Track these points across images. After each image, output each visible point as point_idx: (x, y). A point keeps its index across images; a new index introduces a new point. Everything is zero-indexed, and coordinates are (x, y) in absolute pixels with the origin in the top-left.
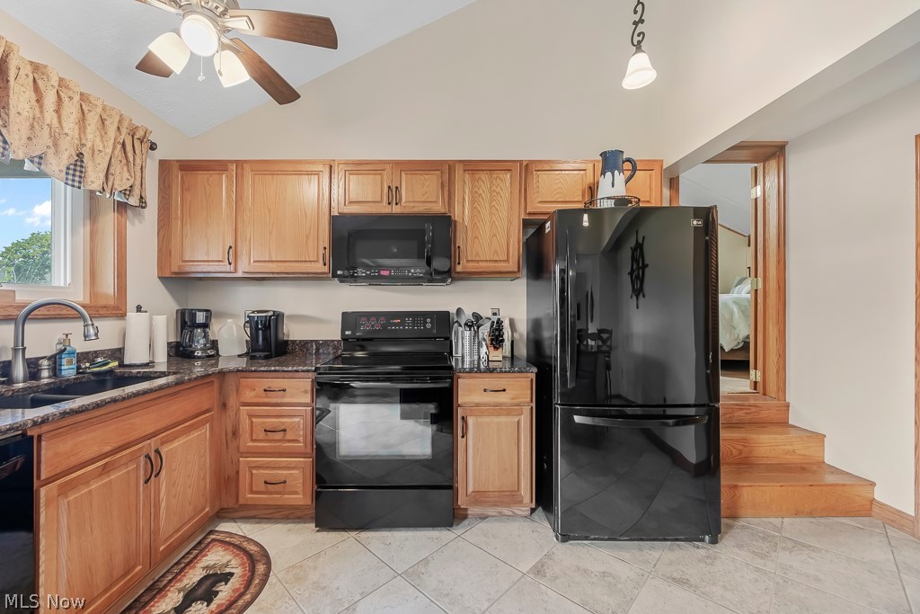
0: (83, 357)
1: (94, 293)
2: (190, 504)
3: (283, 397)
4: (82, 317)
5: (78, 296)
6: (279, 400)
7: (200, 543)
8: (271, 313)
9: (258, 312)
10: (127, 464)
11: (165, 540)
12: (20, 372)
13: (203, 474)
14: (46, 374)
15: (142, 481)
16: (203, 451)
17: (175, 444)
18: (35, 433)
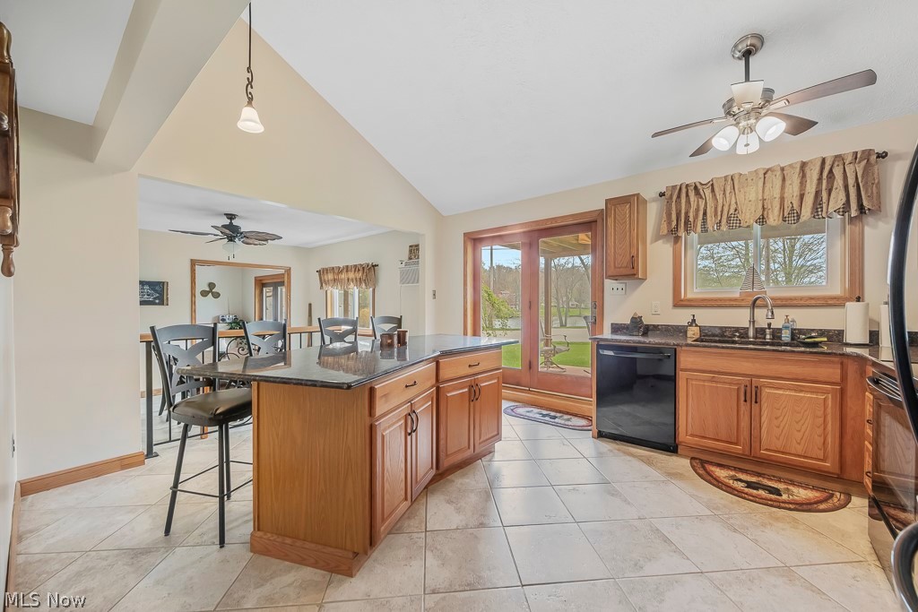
2: (799, 444)
5: (836, 290)
10: (730, 384)
11: (766, 450)
12: (751, 333)
13: (819, 431)
14: (768, 337)
15: (742, 398)
16: (820, 413)
17: (781, 392)
18: (678, 349)
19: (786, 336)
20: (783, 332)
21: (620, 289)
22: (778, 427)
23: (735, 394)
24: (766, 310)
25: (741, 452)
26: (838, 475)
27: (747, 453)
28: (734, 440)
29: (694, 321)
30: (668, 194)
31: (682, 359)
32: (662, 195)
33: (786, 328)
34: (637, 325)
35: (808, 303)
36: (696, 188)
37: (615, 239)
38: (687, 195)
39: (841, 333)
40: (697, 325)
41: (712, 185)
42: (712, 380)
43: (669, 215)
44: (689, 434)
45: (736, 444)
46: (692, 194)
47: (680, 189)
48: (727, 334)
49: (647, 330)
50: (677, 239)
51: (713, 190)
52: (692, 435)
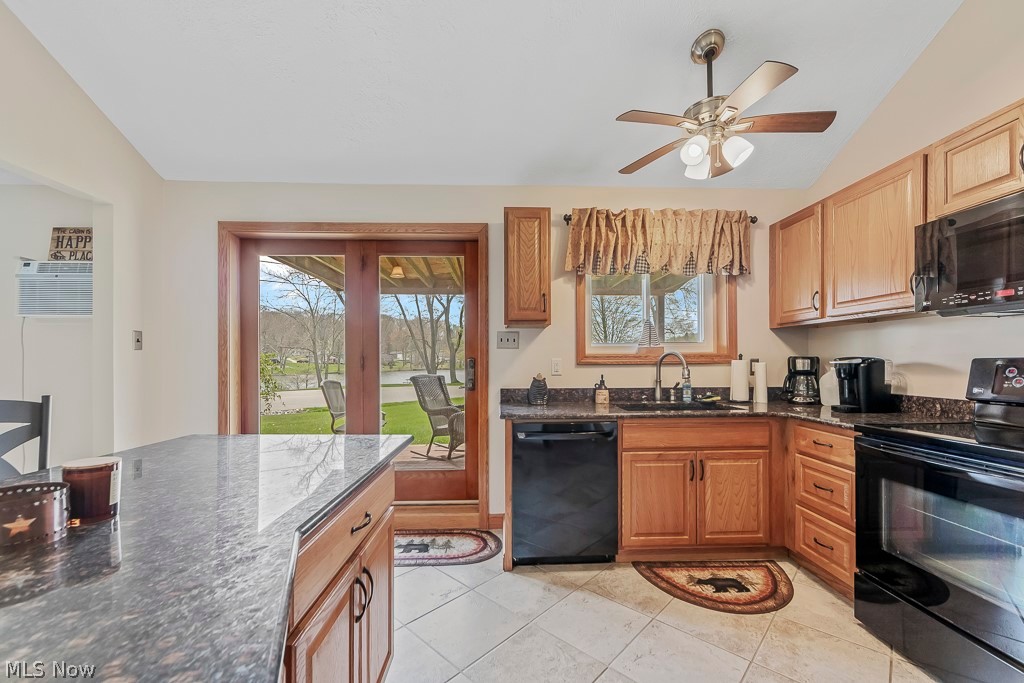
0: (695, 391)
1: (719, 347)
2: (738, 519)
3: (830, 453)
4: (681, 364)
5: (710, 348)
6: (826, 456)
7: (756, 562)
8: (860, 361)
9: (840, 359)
10: (676, 461)
11: (711, 533)
12: (658, 395)
13: (754, 501)
14: (673, 398)
15: (688, 478)
16: (754, 481)
17: (721, 463)
18: (620, 422)
19: (687, 398)
20: (684, 392)
21: (511, 340)
22: (721, 504)
23: (681, 472)
24: (681, 368)
25: (687, 543)
26: (767, 544)
27: (693, 542)
28: (681, 530)
29: (602, 382)
30: (575, 219)
31: (625, 435)
32: (567, 219)
33: (688, 387)
34: (538, 391)
35: (699, 360)
36: (607, 217)
37: (519, 267)
38: (598, 225)
39: (726, 391)
40: (606, 388)
41: (624, 217)
42: (659, 459)
43: (576, 246)
44: (634, 533)
45: (683, 534)
46: (603, 224)
47: (590, 215)
48: (633, 396)
49: (555, 397)
50: (580, 279)
51: (624, 224)
52: (637, 535)
